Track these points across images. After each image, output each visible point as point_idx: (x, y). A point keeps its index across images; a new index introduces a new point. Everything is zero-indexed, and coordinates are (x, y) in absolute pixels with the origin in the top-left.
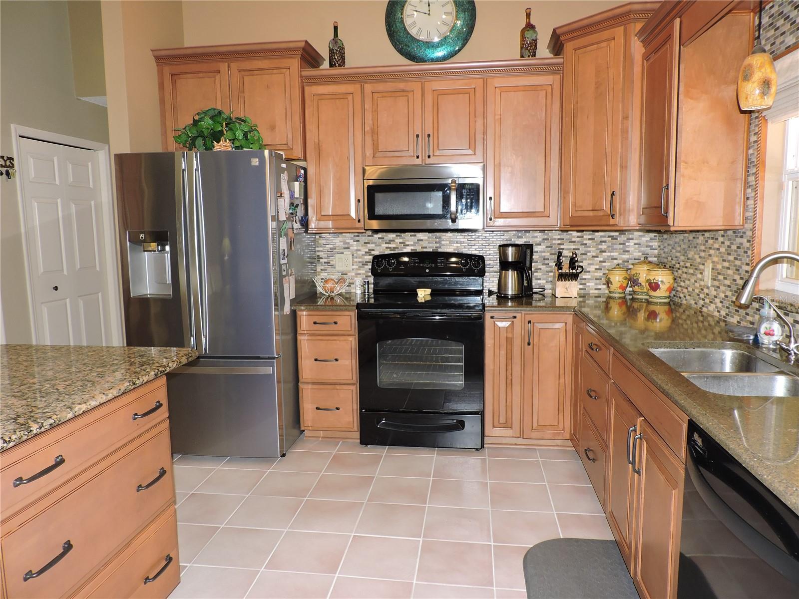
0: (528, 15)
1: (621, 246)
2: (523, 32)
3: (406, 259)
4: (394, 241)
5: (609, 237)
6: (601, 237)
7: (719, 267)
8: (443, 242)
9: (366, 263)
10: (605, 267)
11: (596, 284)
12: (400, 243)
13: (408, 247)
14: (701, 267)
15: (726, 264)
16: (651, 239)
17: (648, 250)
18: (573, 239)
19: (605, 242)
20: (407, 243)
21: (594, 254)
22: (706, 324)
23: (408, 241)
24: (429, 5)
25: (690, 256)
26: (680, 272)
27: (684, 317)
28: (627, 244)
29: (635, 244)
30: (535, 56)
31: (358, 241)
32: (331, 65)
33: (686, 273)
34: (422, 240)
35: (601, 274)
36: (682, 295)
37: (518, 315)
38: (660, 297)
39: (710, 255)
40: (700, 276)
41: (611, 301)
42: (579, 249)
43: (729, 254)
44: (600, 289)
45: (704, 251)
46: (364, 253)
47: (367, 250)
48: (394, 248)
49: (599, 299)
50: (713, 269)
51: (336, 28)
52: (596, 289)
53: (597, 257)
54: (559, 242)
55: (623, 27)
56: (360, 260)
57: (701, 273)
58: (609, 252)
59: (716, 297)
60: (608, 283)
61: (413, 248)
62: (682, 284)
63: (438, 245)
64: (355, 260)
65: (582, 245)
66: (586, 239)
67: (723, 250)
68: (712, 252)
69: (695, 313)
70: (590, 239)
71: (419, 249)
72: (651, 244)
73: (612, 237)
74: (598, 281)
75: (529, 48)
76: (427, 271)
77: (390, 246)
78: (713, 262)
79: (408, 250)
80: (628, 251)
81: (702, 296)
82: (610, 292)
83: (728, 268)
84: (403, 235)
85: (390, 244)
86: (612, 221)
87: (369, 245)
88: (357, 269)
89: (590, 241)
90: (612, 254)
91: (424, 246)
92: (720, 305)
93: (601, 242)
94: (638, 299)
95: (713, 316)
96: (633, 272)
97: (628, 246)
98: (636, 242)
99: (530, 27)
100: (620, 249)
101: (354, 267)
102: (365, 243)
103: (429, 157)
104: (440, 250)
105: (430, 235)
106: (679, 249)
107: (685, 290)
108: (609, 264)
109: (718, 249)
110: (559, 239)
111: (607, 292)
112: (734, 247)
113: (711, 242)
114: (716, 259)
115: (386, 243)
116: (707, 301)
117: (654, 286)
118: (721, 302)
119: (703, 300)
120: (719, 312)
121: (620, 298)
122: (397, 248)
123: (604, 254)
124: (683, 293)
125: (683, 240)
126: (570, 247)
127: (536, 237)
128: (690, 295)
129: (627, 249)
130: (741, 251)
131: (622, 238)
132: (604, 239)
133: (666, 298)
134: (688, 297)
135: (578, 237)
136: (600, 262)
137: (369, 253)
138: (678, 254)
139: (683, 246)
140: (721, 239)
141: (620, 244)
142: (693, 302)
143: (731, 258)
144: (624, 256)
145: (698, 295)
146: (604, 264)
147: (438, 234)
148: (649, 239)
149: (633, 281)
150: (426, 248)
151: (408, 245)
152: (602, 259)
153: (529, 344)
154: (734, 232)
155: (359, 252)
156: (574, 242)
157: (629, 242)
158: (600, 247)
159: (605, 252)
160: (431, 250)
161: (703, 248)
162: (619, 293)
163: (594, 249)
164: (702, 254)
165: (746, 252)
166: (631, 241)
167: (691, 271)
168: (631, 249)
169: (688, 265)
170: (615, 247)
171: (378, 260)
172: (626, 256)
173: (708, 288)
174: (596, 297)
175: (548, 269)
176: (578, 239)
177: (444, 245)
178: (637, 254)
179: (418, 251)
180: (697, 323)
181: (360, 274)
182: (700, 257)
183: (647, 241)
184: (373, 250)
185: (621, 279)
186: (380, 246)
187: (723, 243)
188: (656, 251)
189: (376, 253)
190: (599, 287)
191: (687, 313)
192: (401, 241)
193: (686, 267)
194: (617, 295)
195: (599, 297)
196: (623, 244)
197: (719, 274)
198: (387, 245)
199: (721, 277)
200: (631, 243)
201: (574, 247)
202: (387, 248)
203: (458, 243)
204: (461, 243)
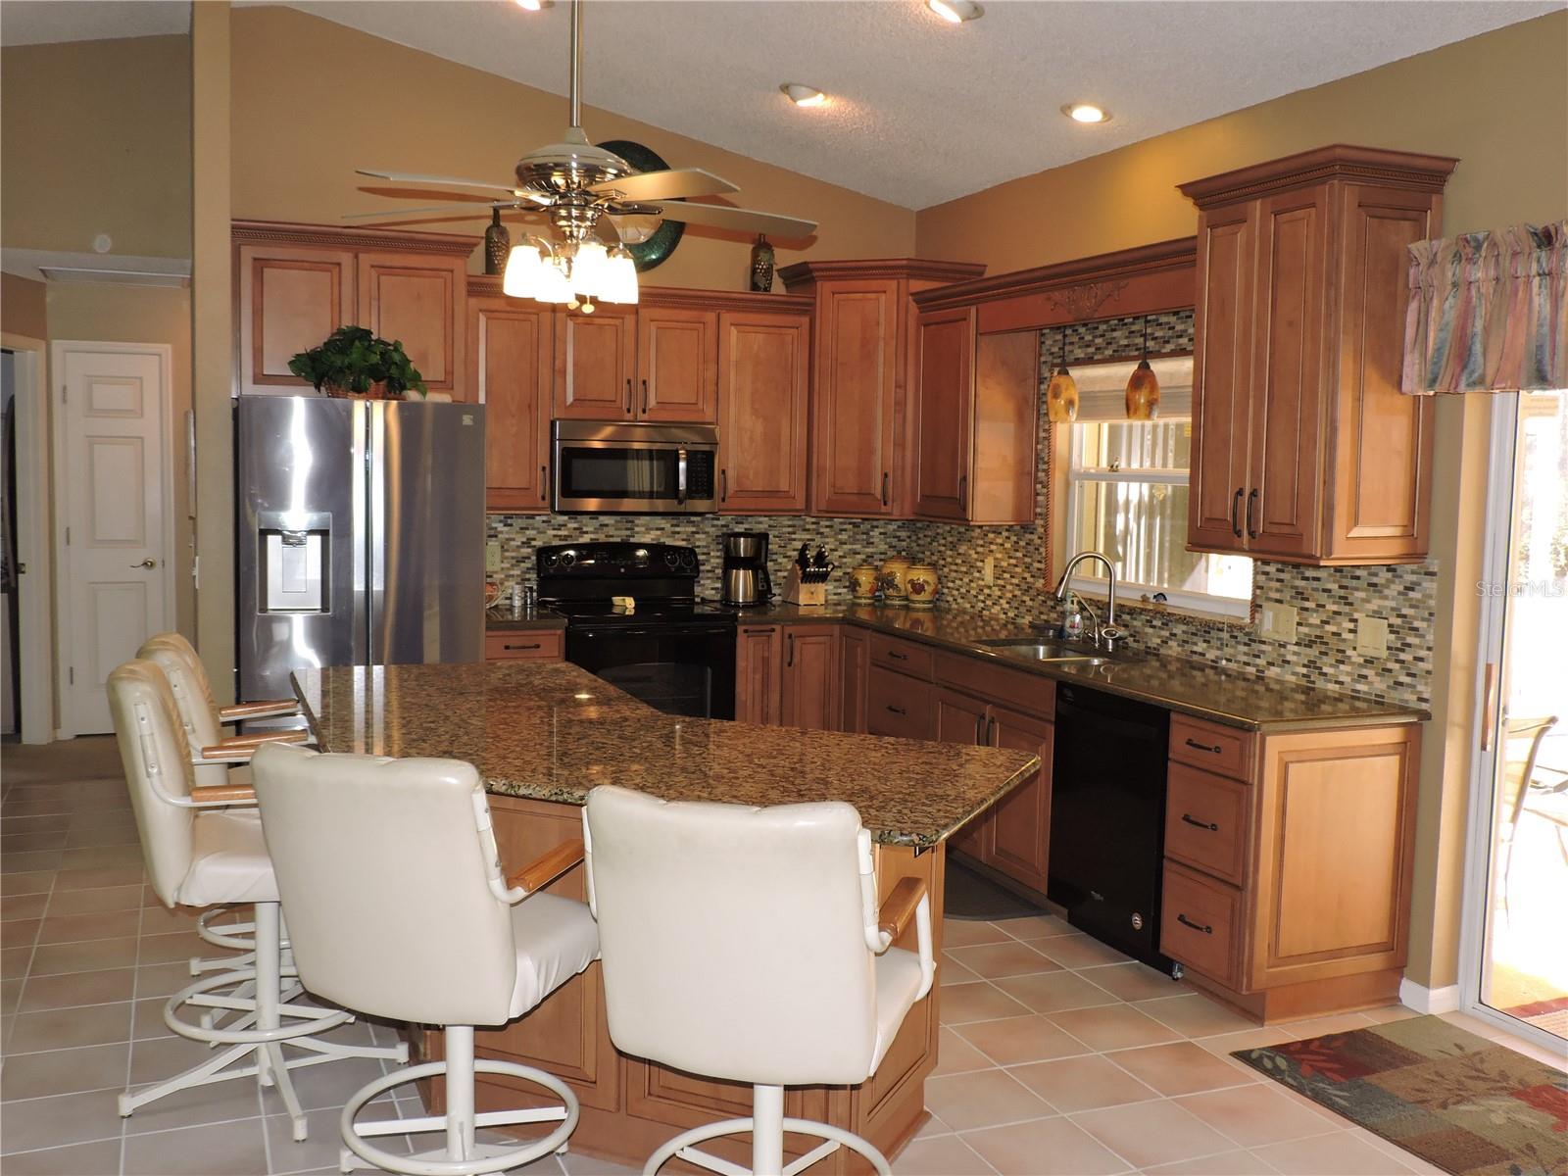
1: (865, 537)
2: (755, 252)
3: (572, 553)
4: (565, 525)
5: (850, 523)
6: (841, 523)
7: (1004, 564)
8: (637, 529)
9: (524, 559)
10: (845, 563)
12: (575, 529)
13: (585, 535)
14: (979, 564)
15: (1013, 561)
16: (899, 527)
17: (894, 542)
18: (808, 527)
19: (845, 530)
20: (585, 529)
21: (833, 547)
22: (988, 629)
23: (586, 526)
25: (961, 551)
26: (946, 570)
27: (954, 625)
28: (871, 533)
29: (881, 534)
30: (768, 289)
31: (511, 525)
33: (956, 571)
34: (607, 525)
35: (841, 574)
36: (950, 599)
37: (776, 627)
38: (924, 602)
39: (991, 551)
40: (977, 575)
41: (859, 609)
42: (813, 540)
43: (1017, 551)
44: (840, 594)
45: (982, 546)
46: (519, 543)
47: (524, 540)
48: (566, 538)
49: (839, 608)
50: (995, 566)
51: (496, 211)
52: (835, 594)
53: (836, 550)
54: (790, 529)
55: (896, 282)
56: (514, 554)
57: (979, 572)
58: (850, 544)
59: (1000, 597)
60: (854, 585)
61: (593, 536)
62: (951, 585)
63: (628, 533)
64: (507, 554)
65: (818, 534)
66: (822, 527)
67: (1008, 545)
68: (993, 547)
69: (972, 618)
70: (827, 527)
72: (898, 534)
73: (854, 524)
74: (837, 584)
75: (763, 274)
76: (622, 571)
77: (560, 533)
78: (995, 559)
80: (872, 543)
81: (981, 597)
82: (855, 597)
83: (1016, 566)
84: (579, 517)
85: (560, 529)
86: (884, 509)
87: (528, 532)
88: (508, 569)
89: (828, 530)
90: (854, 547)
91: (611, 533)
92: (1006, 606)
93: (841, 530)
94: (893, 605)
95: (997, 620)
96: (886, 571)
97: (873, 537)
98: (882, 530)
99: (765, 246)
100: (863, 540)
101: (503, 565)
102: (522, 529)
103: (644, 411)
104: (632, 540)
105: (618, 518)
106: (943, 542)
107: (955, 593)
108: (850, 560)
109: (1002, 545)
110: (789, 526)
111: (851, 597)
112: (1022, 543)
113: (991, 536)
114: (999, 556)
115: (554, 529)
116: (989, 603)
117: (918, 588)
118: (1008, 603)
119: (983, 602)
120: (1005, 613)
121: (869, 605)
122: (571, 536)
123: (845, 546)
124: (953, 596)
125: (950, 532)
126: (803, 537)
127: (761, 523)
128: (962, 598)
129: (872, 540)
130: (1031, 548)
131: (865, 526)
132: (845, 527)
133: (930, 602)
134: (960, 600)
135: (813, 523)
136: (840, 557)
137: (527, 543)
138: (943, 548)
139: (950, 539)
140: (1005, 534)
141: (863, 533)
142: (968, 606)
143: (1019, 555)
144: (867, 550)
145: (976, 597)
146: (844, 560)
147: (631, 518)
148: (895, 527)
149: (885, 582)
150: (612, 536)
151: (587, 533)
152: (841, 554)
153: (790, 665)
154: (1022, 528)
155: (512, 543)
156: (809, 530)
157: (873, 531)
158: (840, 537)
159: (845, 544)
160: (619, 540)
161: (981, 542)
162: (869, 599)
163: (833, 540)
164: (980, 549)
165: (1037, 549)
166: (876, 530)
167: (964, 569)
168: (875, 540)
169: (959, 561)
170: (858, 537)
171: (544, 553)
172: (870, 550)
173: (989, 587)
174: (835, 604)
175: (777, 567)
176: (814, 526)
177: (638, 533)
178: (883, 547)
179: (600, 541)
180: (975, 629)
181: (513, 576)
182: (977, 553)
183: (894, 530)
184: (534, 539)
185: (871, 580)
186: (545, 533)
187: (1008, 538)
188: (904, 543)
189: (538, 543)
190: (839, 591)
191: (959, 619)
192: (576, 525)
193: (956, 564)
194: (863, 601)
195: (839, 604)
196: (867, 534)
197: (1004, 572)
198: (555, 532)
199: (1007, 576)
200: (876, 533)
201: (808, 537)
202: (555, 536)
203: (657, 529)
204: (663, 529)
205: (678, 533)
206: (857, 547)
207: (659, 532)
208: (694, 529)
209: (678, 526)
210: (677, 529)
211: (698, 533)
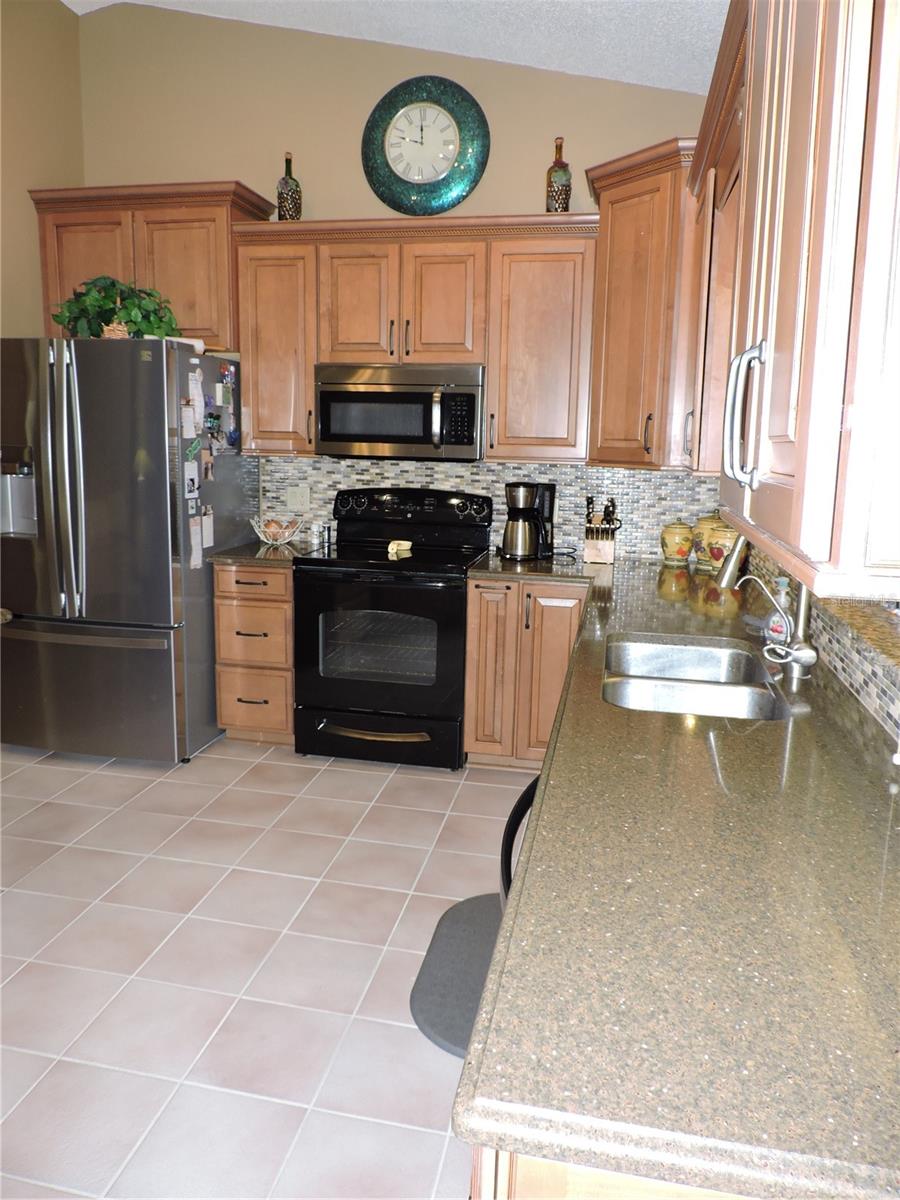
0: (559, 148)
2: (550, 171)
3: (386, 497)
4: (367, 471)
8: (436, 476)
9: (328, 501)
10: (664, 521)
11: (651, 546)
12: (377, 474)
13: (387, 481)
18: (620, 479)
19: (666, 484)
20: (386, 475)
21: (649, 502)
23: (387, 471)
24: (422, 130)
28: (697, 489)
29: (710, 490)
30: (566, 209)
31: (319, 469)
32: (281, 217)
34: (407, 472)
35: (656, 532)
37: (514, 585)
41: (667, 571)
42: (627, 494)
44: (655, 553)
46: (326, 486)
47: (331, 483)
48: (368, 482)
49: (653, 568)
51: (288, 162)
52: (651, 553)
53: (654, 506)
54: (598, 482)
55: (670, 173)
56: (320, 496)
58: (671, 500)
60: (664, 544)
61: (394, 482)
63: (428, 479)
64: (315, 496)
65: (632, 487)
66: (639, 481)
70: (644, 481)
71: (403, 484)
73: (676, 478)
74: (652, 542)
75: (560, 198)
76: (409, 516)
77: (362, 477)
79: (387, 484)
80: (699, 500)
82: (666, 559)
84: (380, 463)
85: (363, 474)
86: (647, 458)
87: (333, 476)
88: (317, 509)
89: (644, 483)
90: (676, 503)
91: (410, 480)
93: (660, 484)
94: (701, 570)
96: (697, 531)
97: (699, 493)
98: (710, 486)
99: (560, 165)
100: (687, 496)
101: (312, 506)
102: (328, 472)
103: (407, 353)
104: (431, 487)
105: (419, 464)
108: (670, 517)
110: (597, 478)
111: (662, 557)
115: (357, 474)
117: (717, 554)
121: (678, 567)
122: (373, 481)
123: (664, 502)
127: (565, 474)
129: (697, 497)
131: (690, 481)
135: (626, 477)
136: (658, 513)
137: (333, 486)
141: (687, 489)
144: (691, 507)
146: (663, 517)
147: (430, 464)
149: (697, 544)
150: (412, 482)
151: (388, 478)
152: (660, 510)
153: (527, 627)
155: (320, 485)
156: (622, 483)
157: (699, 487)
158: (659, 492)
159: (665, 499)
160: (418, 486)
162: (678, 561)
166: (703, 485)
168: (702, 497)
171: (343, 497)
172: (695, 508)
174: (650, 564)
177: (437, 479)
179: (401, 486)
181: (321, 516)
184: (339, 483)
185: (681, 540)
186: (349, 477)
189: (342, 487)
190: (654, 550)
192: (378, 471)
194: (675, 563)
195: (654, 564)
196: (692, 489)
198: (359, 477)
201: (621, 491)
202: (358, 480)
203: (457, 477)
204: (462, 477)
205: (478, 481)
206: (680, 504)
207: (458, 480)
208: (494, 478)
209: (477, 474)
210: (477, 478)
211: (498, 482)
